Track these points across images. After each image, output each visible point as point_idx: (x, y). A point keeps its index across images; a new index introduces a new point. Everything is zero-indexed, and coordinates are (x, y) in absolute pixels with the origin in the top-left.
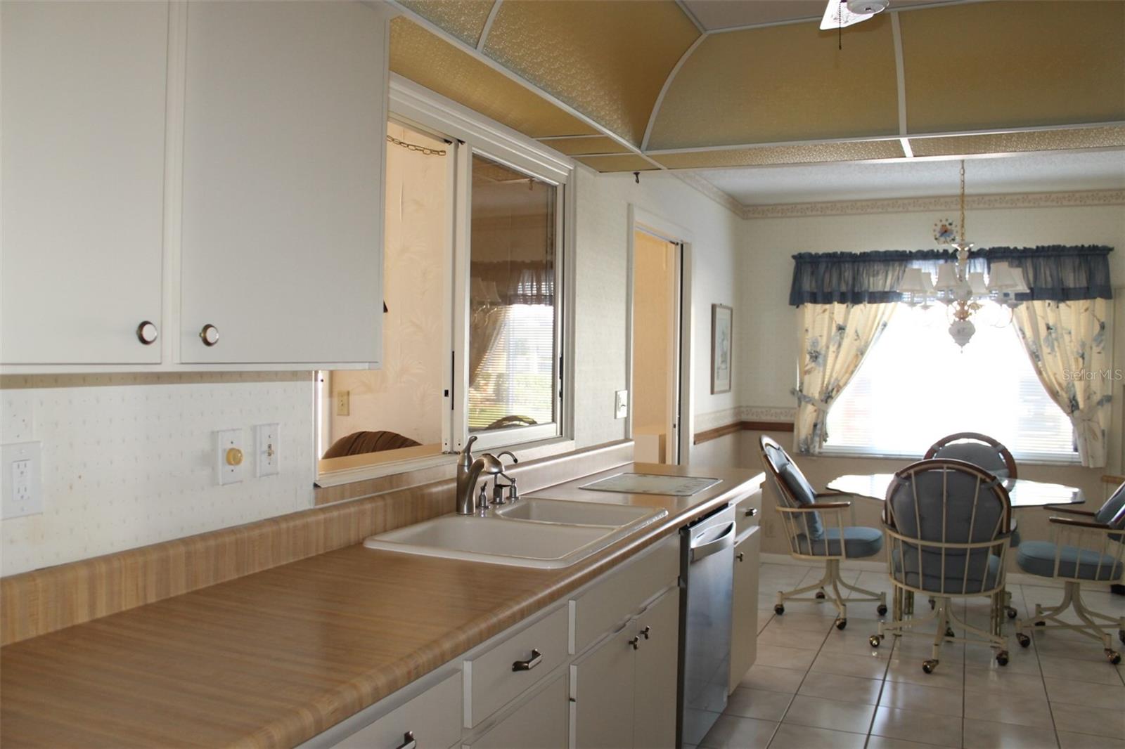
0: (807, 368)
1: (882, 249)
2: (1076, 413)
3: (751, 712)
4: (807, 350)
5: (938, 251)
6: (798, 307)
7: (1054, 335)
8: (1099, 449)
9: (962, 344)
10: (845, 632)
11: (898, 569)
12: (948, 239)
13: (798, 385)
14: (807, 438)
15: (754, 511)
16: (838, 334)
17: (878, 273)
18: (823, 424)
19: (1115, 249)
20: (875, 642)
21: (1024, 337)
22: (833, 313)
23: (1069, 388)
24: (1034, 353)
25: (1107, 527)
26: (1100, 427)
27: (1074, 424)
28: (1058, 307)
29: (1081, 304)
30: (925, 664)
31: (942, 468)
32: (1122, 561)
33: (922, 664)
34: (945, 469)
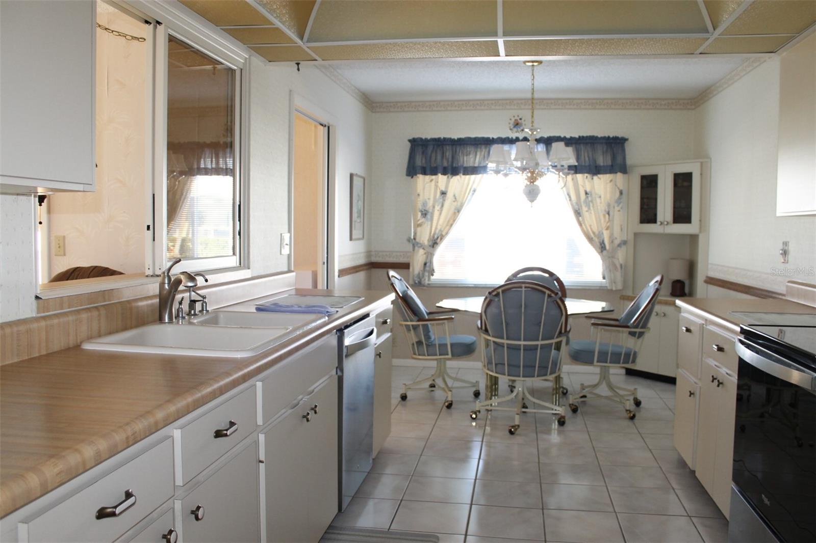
0: (419, 222)
1: (473, 136)
2: (605, 252)
3: (389, 470)
4: (419, 209)
5: (512, 138)
6: (412, 177)
7: (590, 199)
8: (619, 276)
9: (532, 201)
10: (453, 410)
11: (490, 363)
12: (519, 130)
13: (412, 235)
14: (419, 273)
15: (388, 321)
16: (441, 197)
17: (470, 154)
18: (431, 263)
19: (630, 140)
20: (474, 416)
21: (570, 200)
22: (438, 182)
23: (600, 235)
24: (577, 211)
25: (627, 327)
26: (619, 262)
27: (603, 261)
28: (593, 179)
29: (608, 177)
30: (510, 428)
31: (521, 287)
32: (637, 350)
33: (508, 428)
34: (523, 288)
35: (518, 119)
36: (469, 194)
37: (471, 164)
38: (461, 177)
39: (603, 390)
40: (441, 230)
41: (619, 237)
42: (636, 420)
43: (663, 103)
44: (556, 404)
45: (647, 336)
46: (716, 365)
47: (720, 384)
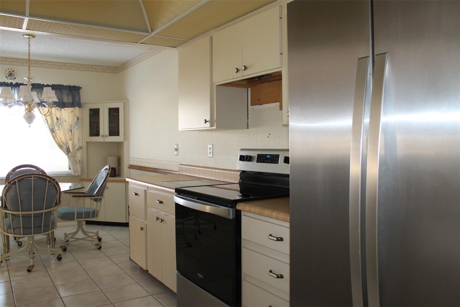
2: (70, 154)
5: (8, 82)
8: (78, 167)
9: (30, 123)
12: (13, 78)
19: (82, 88)
21: (47, 123)
24: (51, 129)
25: (93, 196)
26: (78, 159)
27: (69, 159)
28: (61, 110)
29: (70, 109)
30: (28, 268)
31: (31, 177)
32: (98, 210)
33: (26, 269)
34: (33, 177)
35: (12, 71)
39: (80, 235)
41: (77, 144)
42: (102, 249)
43: (101, 68)
44: (53, 247)
45: (103, 200)
46: (156, 211)
47: (162, 221)
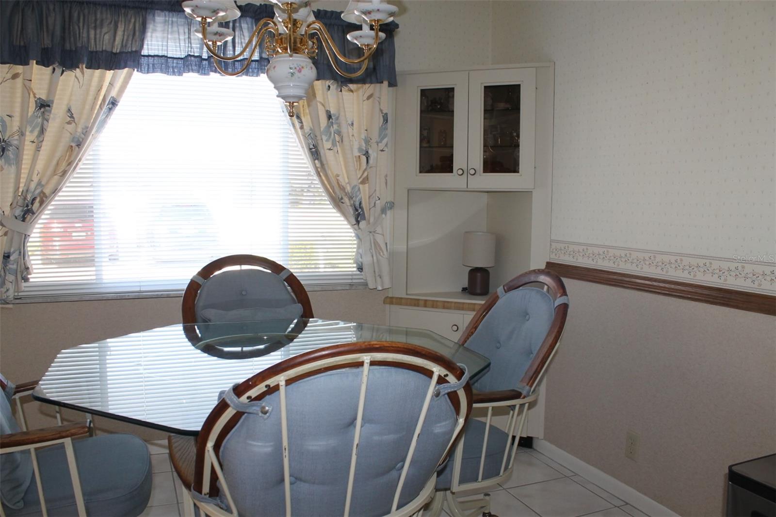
2: (363, 224)
7: (335, 126)
16: (39, 114)
17: (102, 24)
22: (29, 80)
23: (353, 193)
24: (311, 148)
26: (384, 240)
28: (341, 91)
29: (365, 89)
36: (101, 107)
37: (106, 47)
38: (83, 73)
40: (39, 184)
41: (382, 196)
